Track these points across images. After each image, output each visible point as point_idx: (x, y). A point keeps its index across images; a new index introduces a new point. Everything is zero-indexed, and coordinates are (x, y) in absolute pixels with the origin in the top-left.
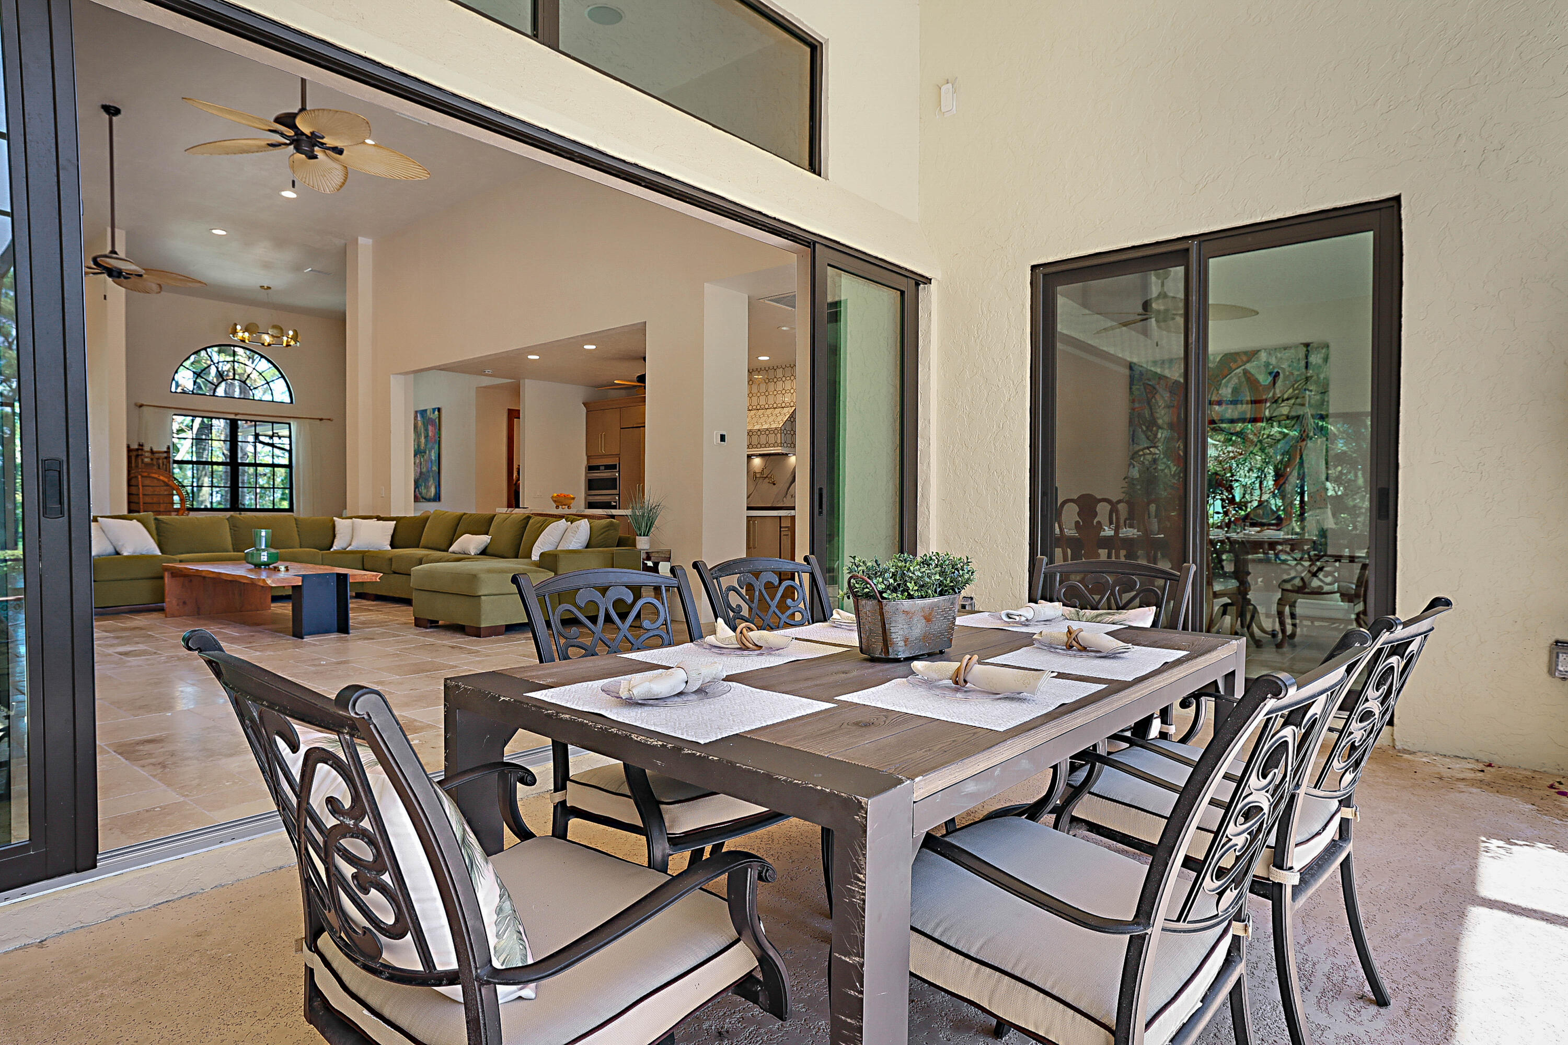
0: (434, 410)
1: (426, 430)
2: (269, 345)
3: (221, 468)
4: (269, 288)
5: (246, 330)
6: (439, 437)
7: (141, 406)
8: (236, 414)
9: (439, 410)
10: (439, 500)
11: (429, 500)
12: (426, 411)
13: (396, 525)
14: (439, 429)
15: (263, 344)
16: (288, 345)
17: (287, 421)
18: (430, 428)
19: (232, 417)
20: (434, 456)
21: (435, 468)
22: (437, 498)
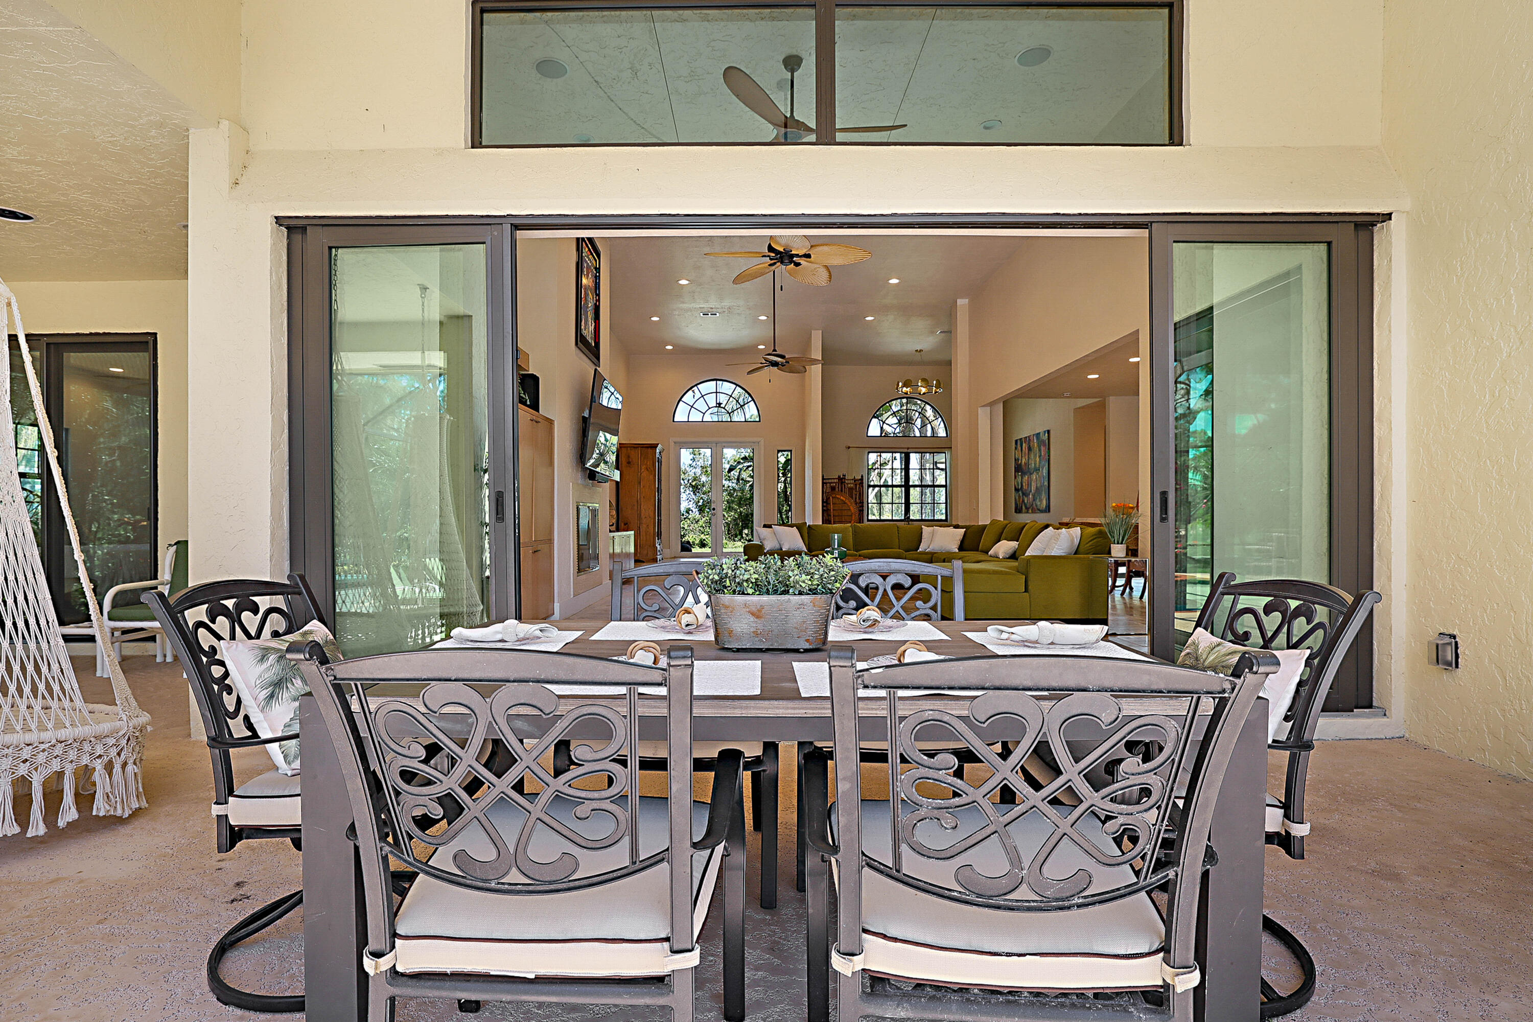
0: (1045, 432)
1: (1040, 450)
2: (924, 394)
3: (899, 489)
4: (921, 351)
5: (905, 385)
6: (1049, 456)
7: (849, 448)
8: (908, 448)
9: (1049, 432)
10: (1049, 511)
11: (1042, 511)
12: (1039, 434)
13: (965, 532)
14: (1049, 449)
15: (920, 394)
16: (936, 392)
17: (943, 450)
18: (1042, 448)
19: (906, 450)
20: (1045, 471)
21: (1046, 483)
22: (1048, 509)
